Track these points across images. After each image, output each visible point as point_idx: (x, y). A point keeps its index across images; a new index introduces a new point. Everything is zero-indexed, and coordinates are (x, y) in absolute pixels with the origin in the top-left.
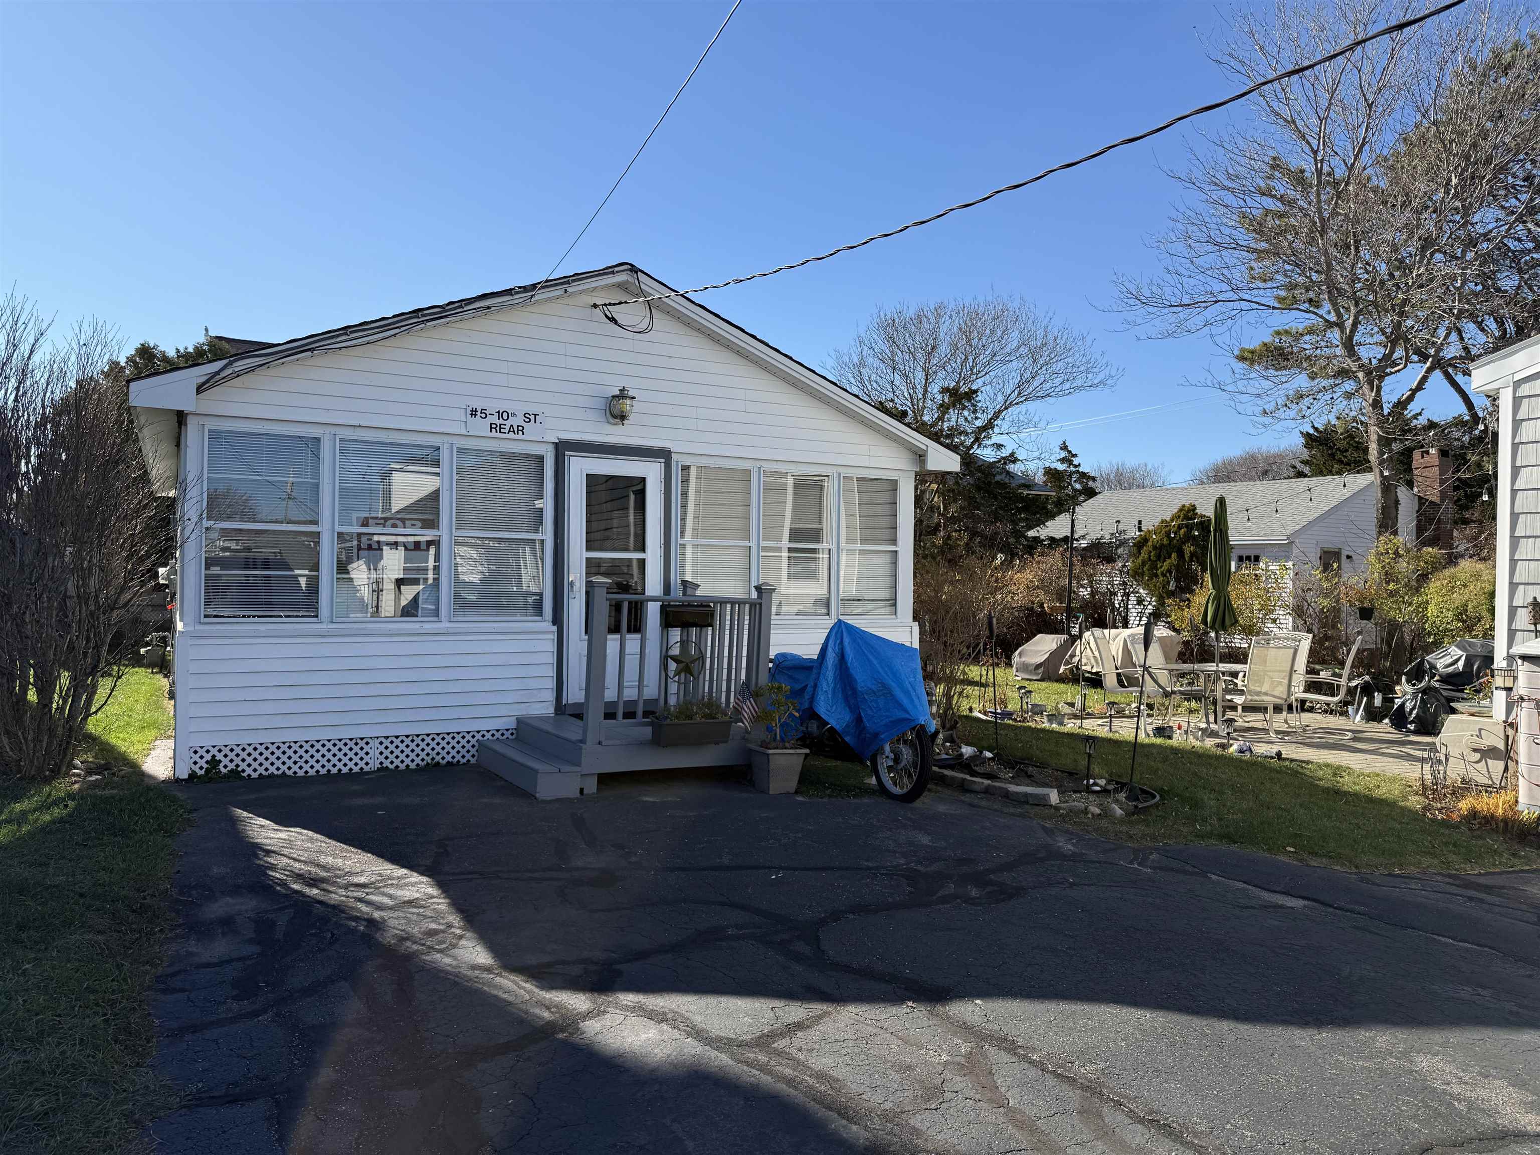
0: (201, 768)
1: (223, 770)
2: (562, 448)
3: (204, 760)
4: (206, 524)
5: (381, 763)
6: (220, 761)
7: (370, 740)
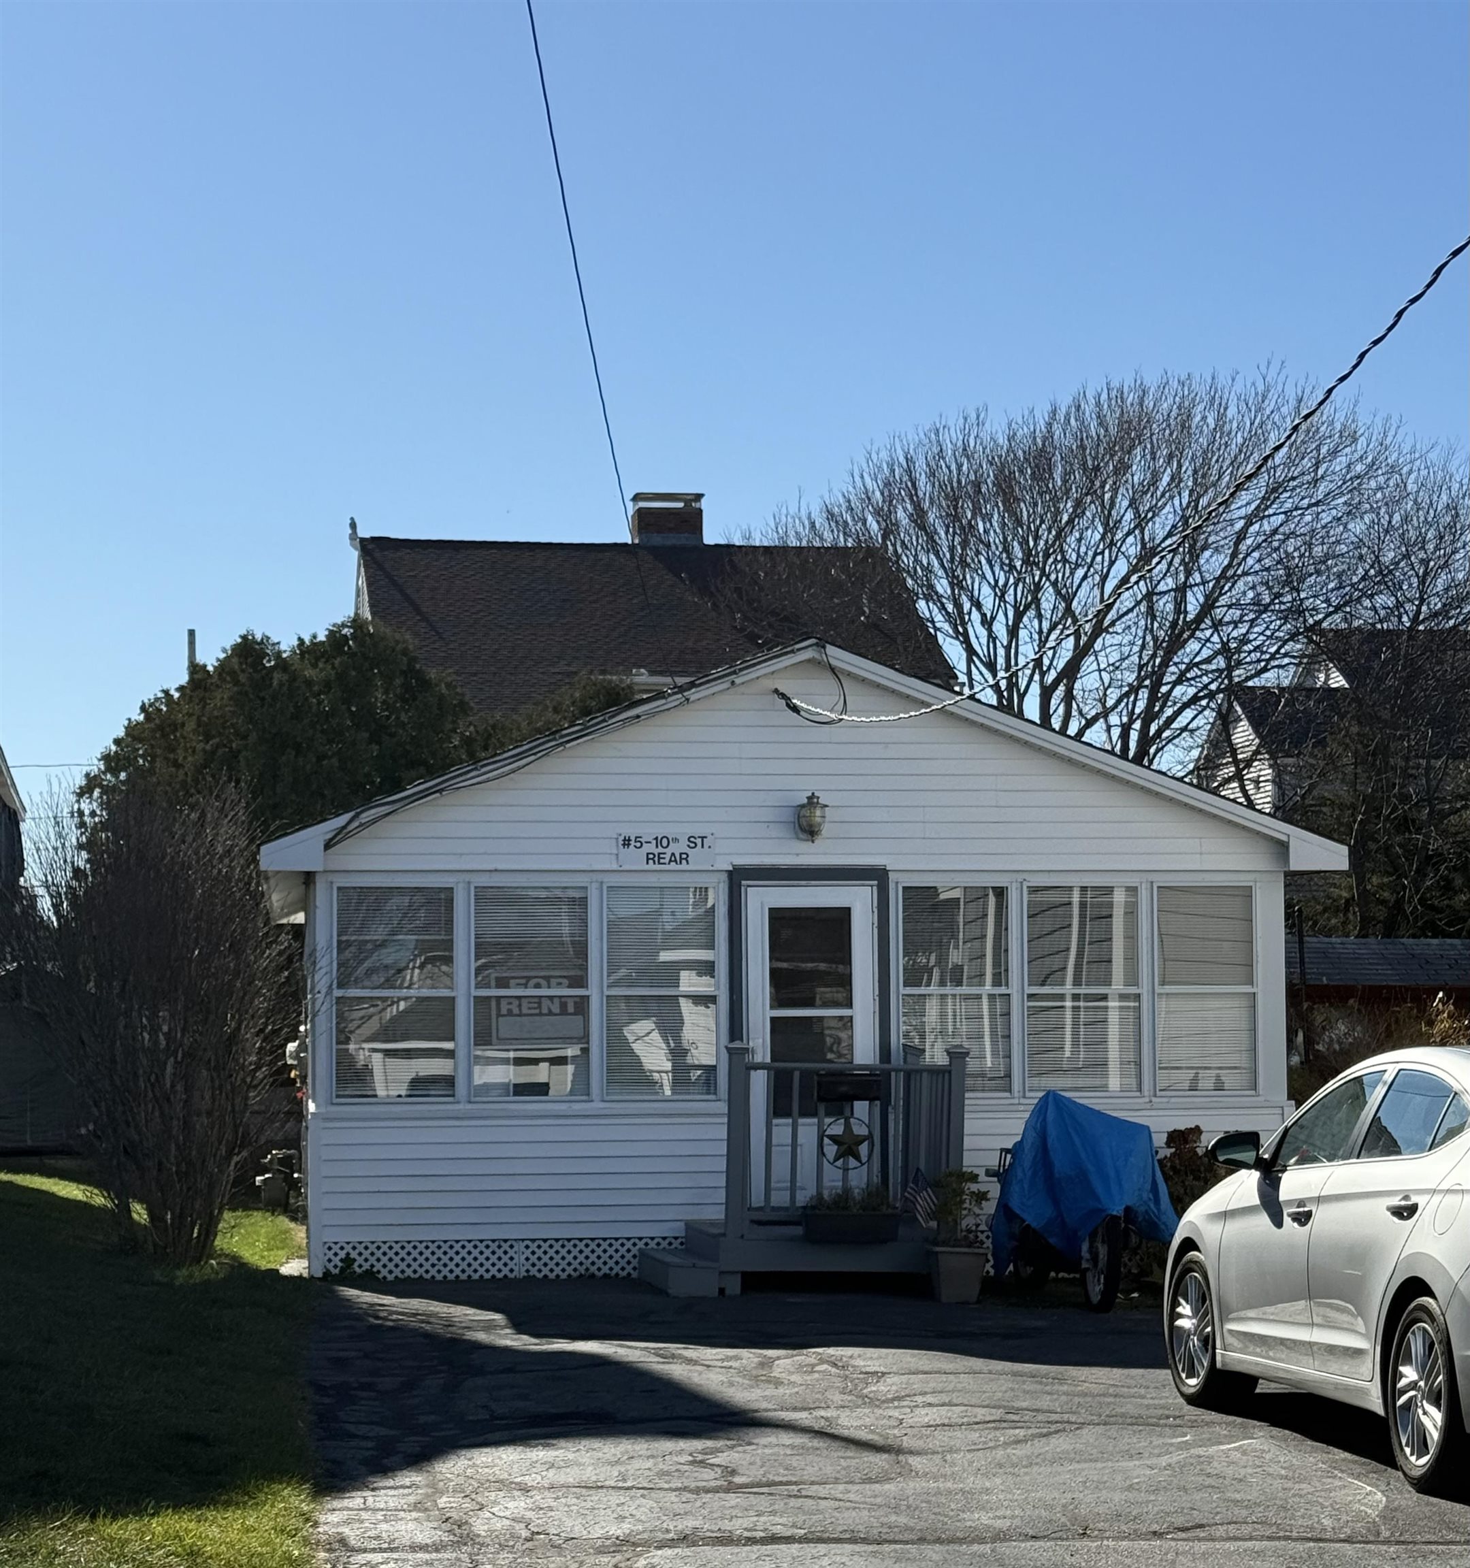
0: (336, 1267)
1: (358, 1270)
2: (738, 878)
3: (339, 1258)
4: (338, 993)
5: (528, 1271)
6: (354, 1260)
7: (514, 1243)
